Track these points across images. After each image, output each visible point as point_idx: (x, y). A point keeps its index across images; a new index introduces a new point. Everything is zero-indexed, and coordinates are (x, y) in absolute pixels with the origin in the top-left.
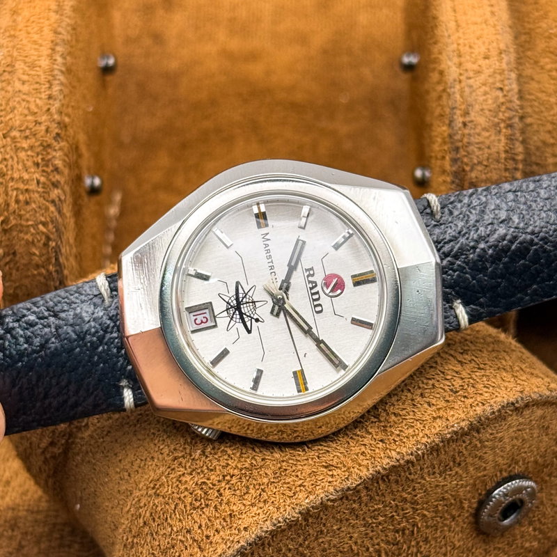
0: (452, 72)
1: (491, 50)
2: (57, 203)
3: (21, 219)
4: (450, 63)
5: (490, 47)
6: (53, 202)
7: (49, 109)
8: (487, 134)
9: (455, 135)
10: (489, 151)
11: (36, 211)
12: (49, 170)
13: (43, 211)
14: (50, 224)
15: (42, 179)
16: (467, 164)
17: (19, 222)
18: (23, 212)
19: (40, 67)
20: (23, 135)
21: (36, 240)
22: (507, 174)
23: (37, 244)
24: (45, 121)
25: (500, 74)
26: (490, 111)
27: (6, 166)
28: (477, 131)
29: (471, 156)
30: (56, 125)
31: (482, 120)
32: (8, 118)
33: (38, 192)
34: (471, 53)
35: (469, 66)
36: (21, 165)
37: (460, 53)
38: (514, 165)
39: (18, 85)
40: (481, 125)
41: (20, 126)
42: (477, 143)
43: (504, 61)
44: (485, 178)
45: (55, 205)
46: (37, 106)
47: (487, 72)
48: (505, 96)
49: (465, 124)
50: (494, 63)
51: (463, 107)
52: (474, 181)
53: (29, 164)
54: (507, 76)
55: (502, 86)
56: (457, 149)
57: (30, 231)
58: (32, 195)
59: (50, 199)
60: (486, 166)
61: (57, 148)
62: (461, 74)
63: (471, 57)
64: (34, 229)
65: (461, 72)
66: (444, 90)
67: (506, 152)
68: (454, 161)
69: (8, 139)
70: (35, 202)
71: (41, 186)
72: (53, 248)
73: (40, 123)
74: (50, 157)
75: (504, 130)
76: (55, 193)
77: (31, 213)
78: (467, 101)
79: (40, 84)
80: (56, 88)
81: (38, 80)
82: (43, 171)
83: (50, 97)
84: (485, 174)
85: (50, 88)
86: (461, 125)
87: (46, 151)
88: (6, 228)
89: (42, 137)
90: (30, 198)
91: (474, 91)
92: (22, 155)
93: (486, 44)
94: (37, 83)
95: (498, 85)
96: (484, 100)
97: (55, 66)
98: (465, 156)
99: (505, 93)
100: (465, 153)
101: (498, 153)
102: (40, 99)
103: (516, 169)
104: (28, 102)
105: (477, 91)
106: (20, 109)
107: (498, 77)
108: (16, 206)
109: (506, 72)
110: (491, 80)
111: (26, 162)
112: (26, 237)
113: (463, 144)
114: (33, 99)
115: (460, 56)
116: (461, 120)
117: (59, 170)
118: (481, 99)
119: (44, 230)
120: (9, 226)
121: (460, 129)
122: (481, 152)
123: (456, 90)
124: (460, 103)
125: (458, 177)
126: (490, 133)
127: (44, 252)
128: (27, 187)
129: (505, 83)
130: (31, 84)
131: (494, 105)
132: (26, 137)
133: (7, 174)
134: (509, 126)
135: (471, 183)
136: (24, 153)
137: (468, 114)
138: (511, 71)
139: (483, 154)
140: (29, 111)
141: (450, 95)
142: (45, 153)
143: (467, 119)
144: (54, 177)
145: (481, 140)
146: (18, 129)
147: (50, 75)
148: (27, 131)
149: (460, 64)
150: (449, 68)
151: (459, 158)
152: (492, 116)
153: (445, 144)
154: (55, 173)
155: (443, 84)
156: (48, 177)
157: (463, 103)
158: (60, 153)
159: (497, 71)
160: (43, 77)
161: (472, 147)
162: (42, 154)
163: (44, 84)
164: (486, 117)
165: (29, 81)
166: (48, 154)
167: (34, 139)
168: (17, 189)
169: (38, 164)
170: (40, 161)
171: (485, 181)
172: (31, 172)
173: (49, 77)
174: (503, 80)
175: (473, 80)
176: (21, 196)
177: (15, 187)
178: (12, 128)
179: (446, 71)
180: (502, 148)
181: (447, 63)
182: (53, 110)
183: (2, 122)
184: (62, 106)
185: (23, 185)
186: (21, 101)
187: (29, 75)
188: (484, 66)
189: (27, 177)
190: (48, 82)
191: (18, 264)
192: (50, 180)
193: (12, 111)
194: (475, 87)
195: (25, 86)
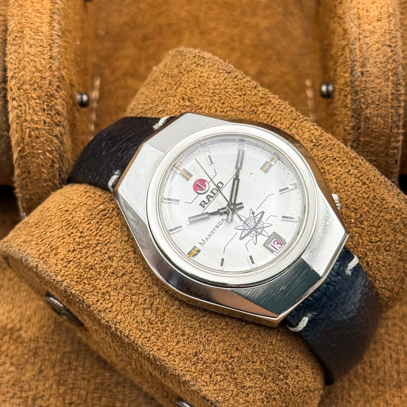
0: (354, 32)
1: (383, 13)
2: (59, 137)
3: (33, 148)
4: (352, 25)
5: (382, 11)
6: (56, 136)
7: (51, 67)
8: (379, 81)
9: (355, 81)
10: (381, 94)
11: (44, 143)
12: (52, 114)
13: (49, 143)
14: (54, 152)
15: (48, 120)
16: (363, 103)
17: (32, 151)
18: (34, 144)
19: (42, 32)
20: (33, 88)
21: (44, 164)
22: (393, 111)
23: (46, 166)
24: (48, 77)
25: (389, 33)
26: (381, 63)
27: (21, 111)
28: (372, 78)
29: (367, 97)
30: (56, 80)
31: (375, 70)
32: (20, 74)
33: (45, 130)
34: (368, 16)
35: (366, 27)
36: (31, 109)
37: (359, 15)
38: (398, 104)
39: (27, 48)
40: (374, 73)
41: (30, 81)
42: (372, 88)
43: (392, 22)
44: (377, 114)
46: (41, 64)
47: (380, 32)
48: (392, 51)
49: (362, 74)
50: (385, 24)
51: (361, 60)
52: (368, 115)
53: (37, 109)
54: (394, 35)
55: (390, 44)
56: (356, 93)
57: (40, 157)
58: (40, 132)
59: (54, 134)
60: (378, 105)
61: (57, 97)
62: (360, 34)
63: (368, 19)
64: (43, 155)
65: (361, 32)
66: (347, 45)
67: (392, 94)
68: (354, 101)
69: (21, 90)
70: (42, 137)
71: (46, 125)
72: (57, 168)
73: (44, 78)
74: (53, 103)
75: (391, 78)
76: (57, 130)
77: (40, 144)
78: (364, 55)
79: (43, 47)
80: (56, 50)
81: (42, 44)
82: (48, 114)
83: (51, 58)
84: (377, 110)
85: (51, 49)
86: (359, 74)
87: (50, 99)
88: (22, 155)
89: (46, 89)
90: (39, 134)
91: (370, 47)
92: (32, 102)
93: (379, 9)
94: (41, 46)
95: (387, 43)
96: (377, 55)
97: (54, 32)
98: (363, 97)
99: (392, 49)
100: (362, 95)
101: (387, 95)
102: (44, 59)
103: (399, 107)
104: (35, 61)
105: (372, 47)
106: (29, 68)
107: (388, 37)
108: (29, 139)
109: (394, 32)
110: (382, 39)
111: (35, 108)
112: (37, 161)
113: (361, 89)
114: (39, 59)
115: (359, 18)
116: (360, 70)
117: (60, 113)
118: (375, 54)
120: (25, 154)
121: (359, 77)
122: (374, 95)
123: (357, 46)
124: (359, 57)
125: (357, 113)
126: (381, 80)
127: (51, 171)
128: (36, 126)
129: (393, 40)
130: (36, 47)
131: (385, 58)
132: (35, 89)
133: (22, 117)
134: (395, 74)
135: (366, 118)
136: (33, 101)
137: (365, 65)
138: (397, 30)
139: (376, 96)
140: (36, 69)
141: (351, 50)
142: (49, 101)
143: (365, 69)
144: (56, 118)
145: (374, 85)
146: (28, 83)
147: (50, 39)
148: (35, 84)
149: (360, 25)
150: (351, 28)
151: (358, 99)
152: (383, 67)
153: (347, 86)
154: (57, 115)
155: (346, 40)
156: (52, 119)
157: (362, 57)
158: (60, 100)
159: (387, 31)
160: (45, 41)
161: (367, 91)
162: (47, 102)
163: (46, 47)
164: (379, 68)
165: (34, 45)
166: (51, 101)
167: (40, 91)
168: (29, 128)
169: (44, 110)
170: (45, 107)
171: (377, 116)
172: (39, 115)
173: (50, 41)
174: (391, 39)
175: (369, 38)
176: (32, 133)
177: (28, 126)
178: (24, 82)
179: (349, 31)
180: (390, 92)
181: (349, 25)
182: (54, 68)
183: (16, 78)
184: (60, 64)
185: (33, 125)
186: (30, 61)
187: (34, 39)
188: (377, 27)
189: (36, 118)
190: (49, 45)
191: (32, 179)
192: (54, 121)
193: (23, 69)
194: (371, 44)
195: (32, 49)
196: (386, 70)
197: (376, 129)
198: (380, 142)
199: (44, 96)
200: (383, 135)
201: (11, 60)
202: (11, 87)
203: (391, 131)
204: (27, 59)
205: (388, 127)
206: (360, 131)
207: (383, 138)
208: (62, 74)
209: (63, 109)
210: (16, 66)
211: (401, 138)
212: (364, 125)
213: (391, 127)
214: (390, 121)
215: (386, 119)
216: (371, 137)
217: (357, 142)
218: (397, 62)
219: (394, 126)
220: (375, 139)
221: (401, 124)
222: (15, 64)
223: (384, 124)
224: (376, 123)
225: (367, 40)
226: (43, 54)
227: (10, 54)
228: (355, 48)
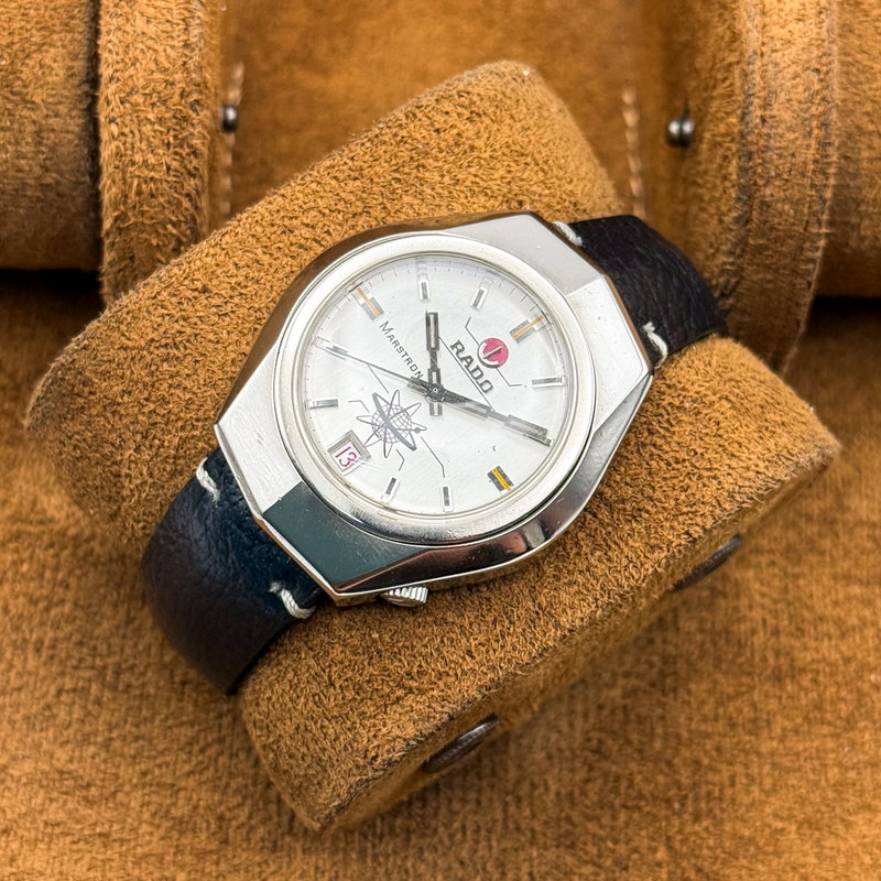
0: (753, 39)
1: (808, 6)
2: (193, 197)
3: (142, 216)
4: (749, 25)
5: (807, 2)
6: (188, 195)
7: (185, 63)
8: (792, 136)
9: (748, 133)
10: (794, 160)
11: (163, 207)
12: (184, 154)
13: (174, 208)
14: (183, 224)
15: (174, 164)
16: (761, 177)
17: (141, 220)
18: (145, 208)
20: (149, 101)
21: (162, 245)
22: (813, 193)
23: (164, 249)
24: (179, 82)
25: (818, 46)
26: (800, 102)
27: (124, 144)
28: (780, 130)
29: (767, 165)
30: (194, 88)
31: (786, 116)
32: (127, 74)
33: (168, 182)
34: (782, 10)
35: (775, 31)
36: (145, 142)
37: (764, 7)
38: (824, 181)
39: (140, 23)
40: (785, 121)
41: (144, 88)
42: (778, 148)
43: (825, 25)
44: (783, 197)
45: (191, 200)
46: (168, 57)
47: (800, 42)
48: (821, 80)
49: (763, 120)
50: (811, 29)
51: (763, 94)
52: (767, 199)
53: (156, 142)
54: (827, 51)
55: (818, 67)
56: (750, 156)
57: (156, 232)
58: (159, 185)
59: (184, 192)
60: (787, 180)
61: (194, 121)
62: (763, 44)
63: (780, 17)
65: (766, 40)
66: (738, 63)
67: (815, 162)
68: (743, 170)
69: (128, 105)
70: (162, 195)
71: (171, 173)
73: (173, 84)
74: (185, 134)
75: (816, 131)
76: (191, 185)
77: (157, 209)
78: (769, 86)
79: (172, 24)
80: (195, 31)
81: (169, 18)
82: (176, 153)
83: (186, 45)
84: (784, 190)
85: (186, 29)
86: (758, 120)
87: (180, 125)
88: (122, 226)
89: (174, 105)
90: (157, 189)
91: (780, 71)
92: (147, 129)
94: (168, 21)
95: (814, 64)
96: (793, 87)
98: (760, 164)
99: (822, 76)
100: (760, 161)
101: (805, 163)
102: (173, 47)
104: (155, 51)
105: (785, 71)
106: (144, 62)
107: (816, 53)
108: (137, 198)
109: (826, 44)
110: (805, 57)
111: (152, 139)
112: (149, 239)
113: (759, 148)
114: (163, 47)
115: (764, 13)
116: (759, 113)
117: (198, 152)
118: (789, 84)
119: (175, 231)
120: (126, 225)
121: (756, 126)
122: (782, 161)
123: (756, 68)
124: (759, 88)
125: (748, 193)
126: (797, 135)
128: (152, 174)
129: (824, 60)
130: (159, 23)
131: (807, 94)
132: (153, 105)
133: (126, 155)
134: (823, 124)
135: (763, 203)
136: (149, 127)
137: (770, 105)
138: (833, 42)
139: (785, 163)
140: (157, 65)
141: (746, 75)
142: (178, 128)
143: (768, 113)
144: (191, 162)
145: (784, 144)
146: (141, 91)
147: (186, 9)
148: (154, 95)
149: (764, 26)
150: (747, 32)
151: (751, 167)
152: (801, 110)
153: (733, 140)
154: (191, 157)
155: (737, 54)
156: (182, 162)
157: (764, 88)
158: (199, 128)
159: (814, 42)
160: (175, 12)
161: (770, 153)
162: (175, 130)
163: (178, 24)
164: (794, 111)
165: (155, 18)
166: (183, 129)
167: (163, 108)
168: (139, 176)
169: (169, 144)
170: (171, 139)
171: (784, 201)
172: (159, 154)
173: (185, 12)
174: (821, 57)
175: (779, 54)
176: (144, 186)
177: (137, 173)
178: (132, 89)
179: (743, 37)
180: (810, 157)
181: (745, 24)
182: (191, 65)
183: (118, 80)
184: (203, 59)
185: (146, 172)
186: (146, 50)
187: (155, 8)
188: (796, 32)
189: (152, 160)
190: (183, 20)
191: (137, 272)
192: (185, 167)
193: (133, 64)
194: (782, 65)
195: (151, 25)
196: (807, 115)
197: (779, 224)
198: (784, 249)
199: (170, 119)
200: (791, 237)
201: (110, 45)
202: (107, 98)
203: (805, 229)
204: (141, 46)
205: (801, 222)
206: (749, 226)
207: (790, 241)
208: (205, 78)
209: (203, 143)
210: (119, 58)
211: (822, 243)
212: (757, 216)
213: (808, 222)
214: (806, 211)
215: (800, 208)
216: (769, 240)
217: (742, 246)
218: (829, 103)
219: (813, 220)
220: (775, 242)
221: (825, 217)
222: (117, 54)
223: (794, 217)
224: (781, 214)
226: (172, 38)
227: (108, 33)
228: (753, 72)
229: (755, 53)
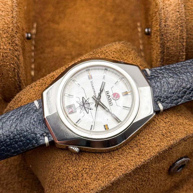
0: (161, 5)
2: (17, 56)
3: (4, 62)
6: (16, 56)
7: (12, 22)
9: (162, 29)
10: (174, 36)
11: (10, 59)
12: (14, 45)
13: (12, 60)
14: (15, 64)
15: (12, 48)
16: (166, 40)
17: (4, 63)
18: (5, 60)
19: (8, 4)
21: (10, 70)
22: (180, 44)
23: (11, 71)
24: (11, 27)
25: (178, 5)
26: (175, 20)
28: (170, 28)
29: (167, 37)
30: (15, 28)
31: (171, 24)
33: (10, 53)
35: (167, 2)
36: (3, 43)
38: (183, 40)
41: (2, 29)
42: (170, 33)
44: (172, 45)
45: (17, 57)
46: (8, 20)
47: (174, 5)
48: (180, 14)
49: (165, 26)
50: (176, 1)
51: (165, 19)
52: (168, 46)
53: (6, 43)
54: (181, 6)
55: (179, 10)
56: (162, 35)
57: (8, 66)
58: (8, 54)
60: (173, 41)
61: (16, 37)
62: (164, 6)
64: (9, 66)
65: (164, 5)
66: (158, 11)
67: (180, 35)
68: (161, 39)
70: (9, 56)
71: (11, 50)
72: (16, 72)
73: (9, 28)
74: (14, 40)
75: (179, 28)
76: (16, 53)
77: (8, 60)
78: (166, 17)
79: (8, 12)
80: (15, 13)
81: (8, 10)
82: (12, 45)
83: (12, 17)
84: (172, 44)
85: (12, 13)
86: (164, 26)
87: (12, 38)
89: (10, 33)
90: (7, 55)
91: (169, 12)
92: (4, 40)
95: (177, 10)
96: (172, 16)
97: (14, 4)
98: (165, 37)
100: (165, 36)
101: (177, 36)
102: (9, 18)
103: (183, 42)
104: (4, 19)
105: (170, 12)
106: (2, 22)
107: (178, 7)
108: (2, 58)
109: (180, 4)
110: (175, 8)
111: (5, 42)
112: (6, 68)
113: (165, 33)
114: (6, 18)
116: (164, 24)
117: (17, 45)
119: (13, 66)
122: (171, 36)
123: (162, 12)
124: (164, 17)
125: (163, 45)
126: (174, 29)
127: (13, 73)
128: (6, 51)
130: (5, 12)
131: (176, 18)
132: (5, 33)
135: (167, 47)
136: (4, 39)
137: (167, 22)
138: (182, 4)
139: (172, 37)
140: (5, 23)
141: (160, 14)
142: (12, 39)
143: (166, 24)
144: (16, 47)
145: (171, 31)
146: (1, 30)
147: (12, 8)
148: (5, 31)
150: (159, 3)
151: (163, 38)
152: (175, 22)
153: (158, 32)
154: (16, 46)
155: (157, 9)
156: (13, 48)
157: (165, 17)
158: (17, 38)
159: (177, 4)
160: (9, 9)
161: (168, 34)
162: (11, 39)
163: (10, 12)
164: (173, 23)
165: (4, 11)
166: (13, 39)
167: (7, 34)
168: (2, 52)
169: (9, 43)
170: (10, 42)
171: (173, 46)
172: (7, 46)
173: (12, 9)
174: (179, 8)
175: (168, 8)
176: (4, 55)
177: (2, 51)
179: (159, 4)
180: (179, 34)
181: (159, 1)
182: (14, 22)
184: (17, 20)
185: (4, 51)
186: (2, 19)
187: (4, 8)
188: (172, 2)
189: (5, 48)
190: (11, 11)
191: (4, 77)
192: (14, 49)
194: (169, 11)
195: (3, 13)
196: (177, 23)
197: (172, 53)
198: (174, 59)
199: (9, 36)
200: (176, 56)
203: (179, 54)
205: (178, 52)
206: (164, 54)
207: (175, 57)
208: (18, 25)
209: (19, 42)
211: (184, 57)
212: (166, 51)
213: (180, 52)
214: (179, 49)
215: (177, 48)
216: (170, 57)
217: (163, 59)
219: (181, 51)
220: (172, 58)
221: (184, 50)
223: (176, 50)
224: (172, 50)
225: (167, 9)
226: (9, 15)
228: (161, 13)
229: (162, 8)
